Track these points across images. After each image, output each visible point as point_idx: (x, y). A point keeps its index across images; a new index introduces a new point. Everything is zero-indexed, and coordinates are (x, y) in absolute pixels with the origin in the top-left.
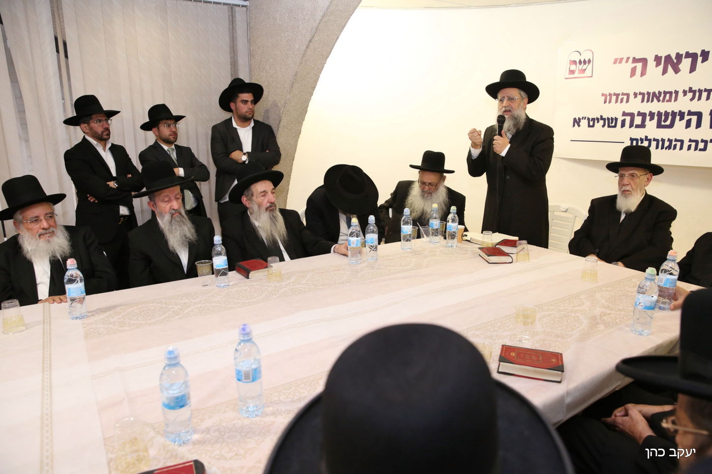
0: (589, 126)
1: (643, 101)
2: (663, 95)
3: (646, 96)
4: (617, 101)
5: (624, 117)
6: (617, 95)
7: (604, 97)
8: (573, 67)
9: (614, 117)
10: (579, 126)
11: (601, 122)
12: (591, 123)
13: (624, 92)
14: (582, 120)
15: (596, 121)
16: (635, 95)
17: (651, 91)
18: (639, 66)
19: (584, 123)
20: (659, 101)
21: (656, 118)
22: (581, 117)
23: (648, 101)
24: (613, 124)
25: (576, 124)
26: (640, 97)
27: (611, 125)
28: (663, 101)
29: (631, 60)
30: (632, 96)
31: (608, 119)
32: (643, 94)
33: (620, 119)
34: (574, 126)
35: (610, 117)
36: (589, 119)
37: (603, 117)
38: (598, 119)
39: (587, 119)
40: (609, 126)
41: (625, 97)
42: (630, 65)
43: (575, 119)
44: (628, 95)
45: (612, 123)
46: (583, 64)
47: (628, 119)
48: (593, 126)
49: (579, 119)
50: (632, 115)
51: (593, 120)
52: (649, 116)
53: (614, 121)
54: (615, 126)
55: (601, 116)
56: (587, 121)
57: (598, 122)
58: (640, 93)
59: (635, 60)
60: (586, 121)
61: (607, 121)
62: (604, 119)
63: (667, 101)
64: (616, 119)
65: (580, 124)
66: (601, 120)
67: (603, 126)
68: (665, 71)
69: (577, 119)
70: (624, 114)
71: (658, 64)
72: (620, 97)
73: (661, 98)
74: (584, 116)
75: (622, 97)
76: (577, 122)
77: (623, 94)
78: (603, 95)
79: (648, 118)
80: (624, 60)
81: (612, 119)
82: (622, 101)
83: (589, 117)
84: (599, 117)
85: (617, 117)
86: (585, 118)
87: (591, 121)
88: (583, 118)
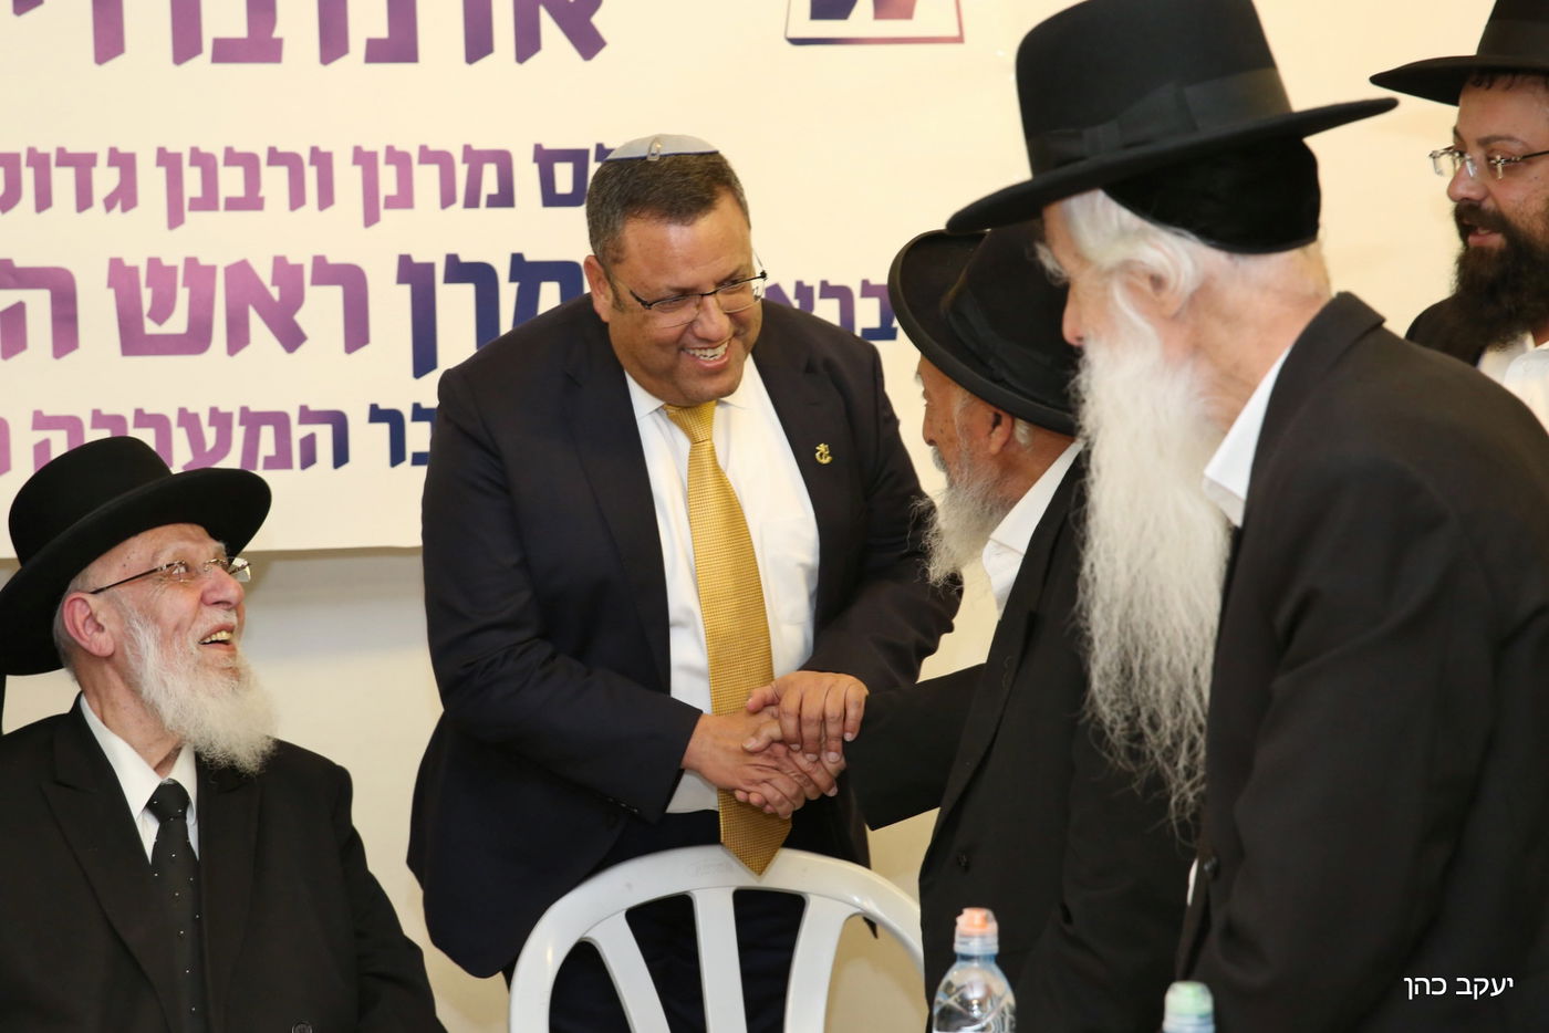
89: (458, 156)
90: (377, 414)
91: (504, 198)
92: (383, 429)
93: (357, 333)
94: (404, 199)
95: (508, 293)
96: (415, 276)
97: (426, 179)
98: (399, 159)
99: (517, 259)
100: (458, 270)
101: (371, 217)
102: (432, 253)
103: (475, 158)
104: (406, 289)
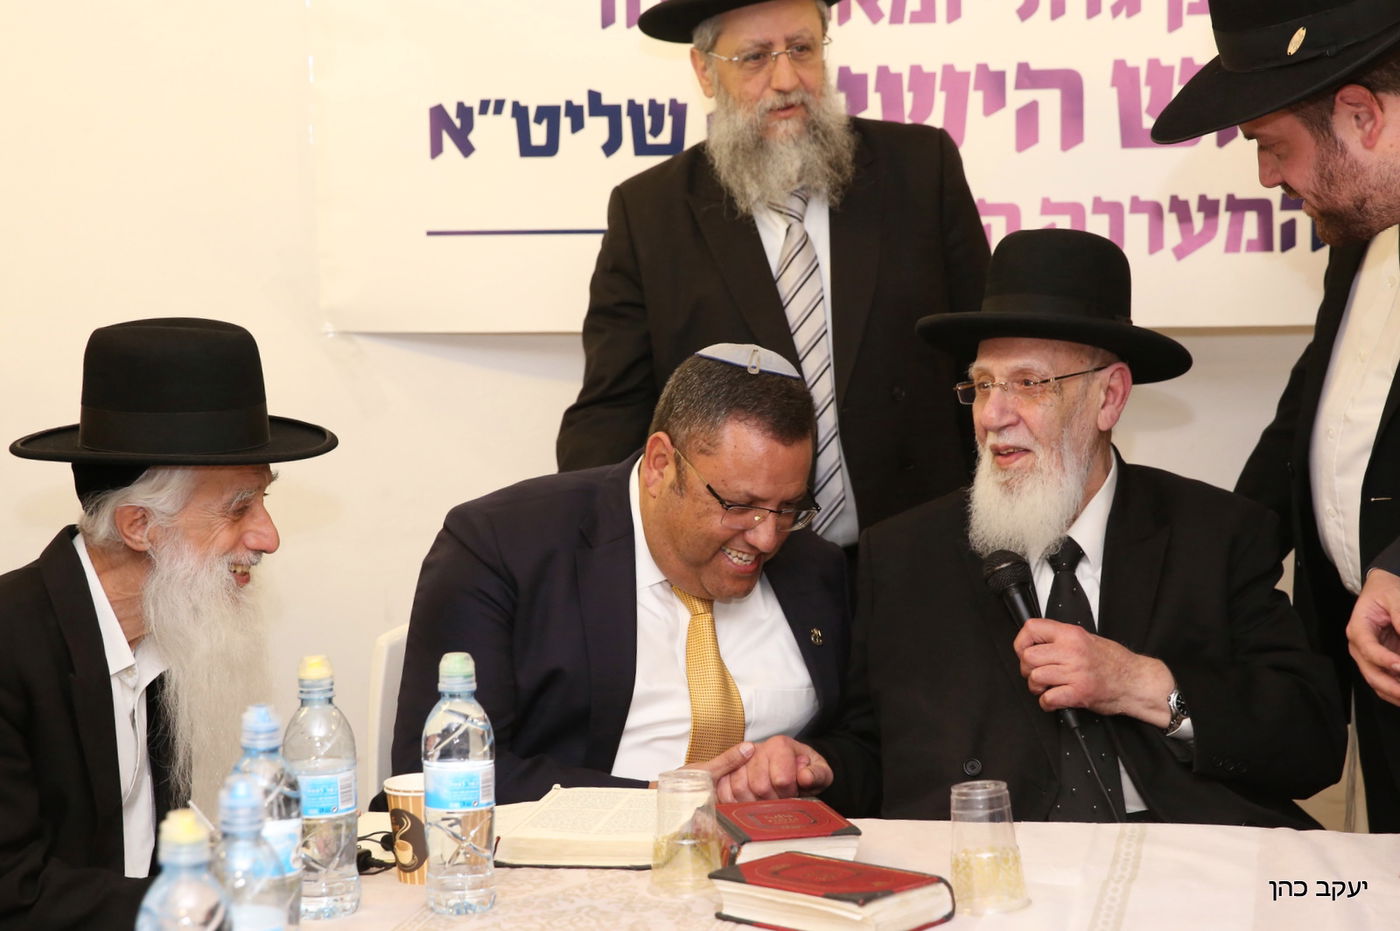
0: (527, 149)
9: (663, 99)
10: (467, 149)
11: (597, 128)
12: (539, 135)
14: (478, 119)
15: (565, 123)
19: (495, 134)
20: (876, 17)
22: (473, 103)
24: (665, 137)
25: (447, 139)
27: (650, 140)
28: (896, 18)
31: (635, 109)
33: (700, 107)
34: (436, 149)
35: (643, 100)
36: (520, 112)
37: (606, 101)
38: (575, 113)
39: (508, 109)
40: (642, 148)
43: (438, 115)
45: (656, 130)
48: (551, 148)
49: (464, 112)
51: (548, 114)
53: (668, 121)
54: (676, 147)
55: (594, 97)
56: (513, 122)
57: (578, 125)
60: (507, 123)
61: (627, 123)
62: (613, 113)
63: (916, 18)
64: (679, 111)
65: (473, 137)
66: (593, 113)
67: (611, 147)
69: (452, 112)
74: (493, 97)
76: (450, 128)
81: (656, 109)
83: (523, 103)
84: (582, 100)
85: (680, 101)
86: (499, 106)
87: (538, 120)
88: (484, 106)
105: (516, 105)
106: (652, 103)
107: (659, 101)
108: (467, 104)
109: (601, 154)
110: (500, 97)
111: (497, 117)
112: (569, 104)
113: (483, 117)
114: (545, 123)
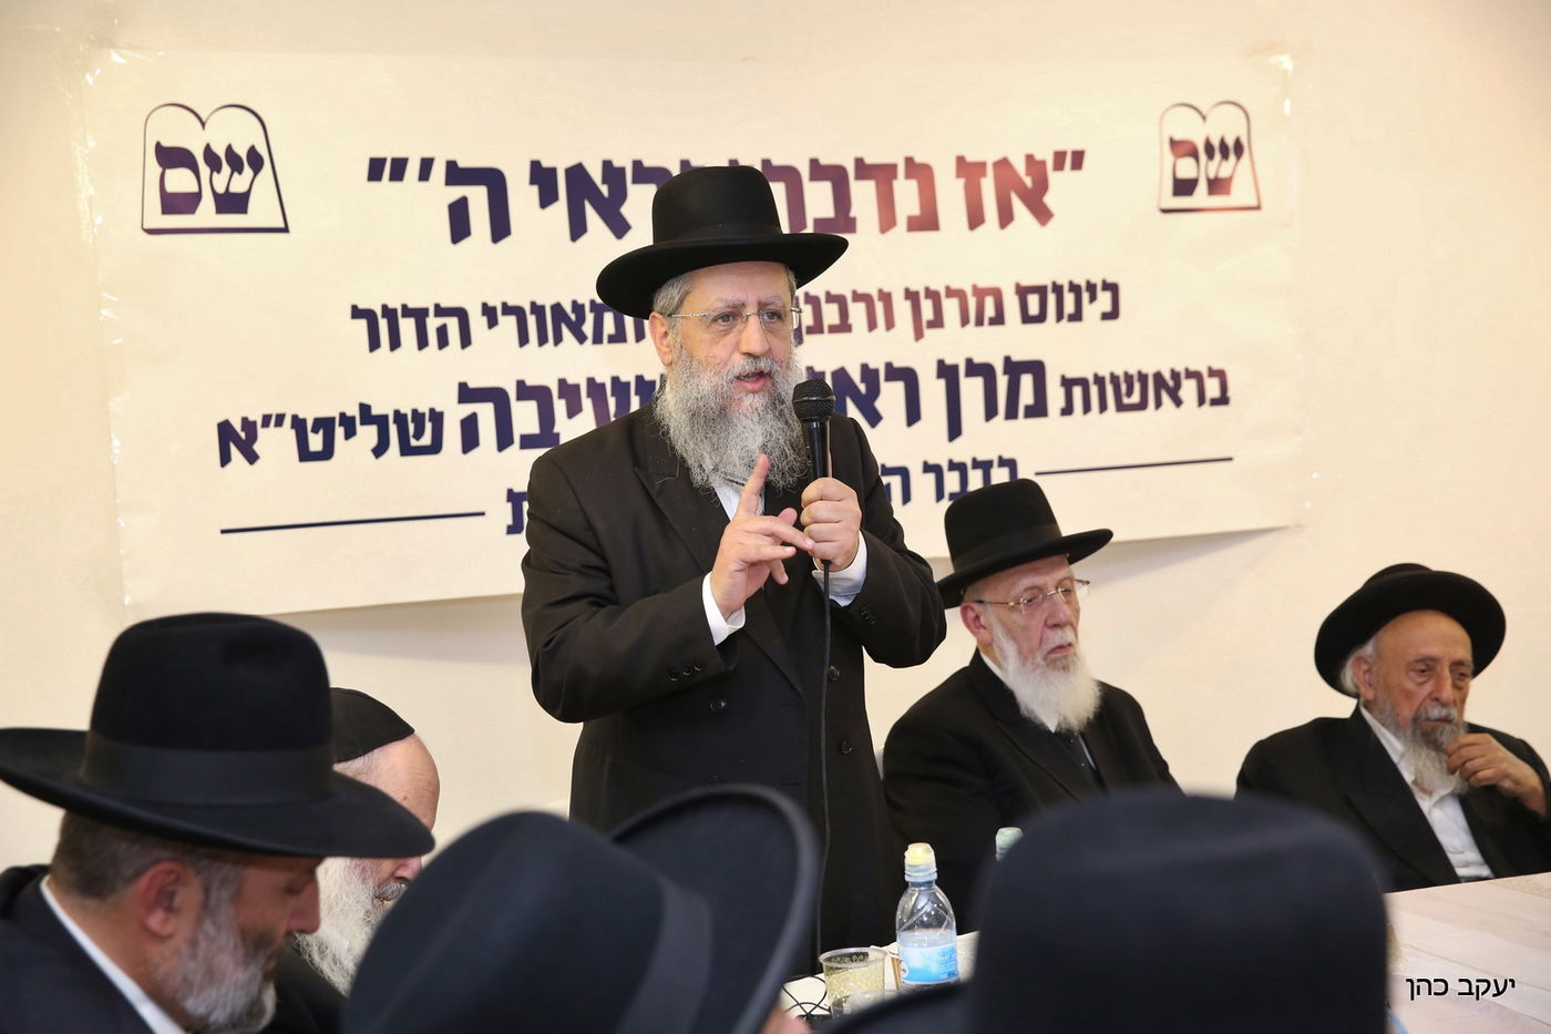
0: (305, 455)
1: (523, 339)
2: (590, 317)
3: (532, 321)
4: (422, 342)
5: (468, 409)
6: (419, 315)
7: (362, 323)
8: (180, 181)
9: (424, 409)
10: (252, 457)
12: (316, 442)
13: (444, 304)
14: (261, 432)
15: (339, 432)
16: (490, 313)
17: (547, 302)
18: (478, 197)
19: (276, 444)
20: (581, 338)
21: (587, 403)
22: (257, 417)
23: (542, 340)
24: (426, 440)
25: (234, 451)
26: (508, 324)
27: (414, 442)
28: (598, 339)
29: (438, 172)
30: (477, 322)
31: (400, 418)
32: (516, 311)
33: (455, 414)
34: (225, 459)
35: (406, 410)
36: (298, 424)
37: (375, 411)
38: (349, 425)
39: (288, 421)
40: (407, 450)
41: (453, 324)
42: (442, 193)
43: (225, 429)
44: (461, 314)
45: (419, 435)
46: (226, 169)
47: (486, 413)
48: (327, 453)
49: (249, 425)
50: (496, 396)
51: (325, 425)
52: (560, 397)
53: (428, 426)
54: (435, 447)
55: (365, 408)
56: (292, 434)
57: (350, 433)
58: (507, 310)
59: (456, 174)
60: (288, 434)
61: (393, 430)
62: (381, 422)
63: (612, 339)
64: (437, 418)
65: (257, 447)
66: (363, 423)
67: (380, 450)
68: (578, 229)
69: (237, 426)
70: (467, 394)
71: (547, 198)
72: (433, 323)
73: (588, 328)
74: (274, 411)
75: (441, 321)
76: (236, 440)
77: (440, 311)
78: (357, 313)
79: (560, 407)
80: (413, 170)
81: (418, 417)
82: (443, 341)
83: (301, 416)
84: (354, 411)
85: (438, 409)
86: (280, 420)
87: (315, 430)
88: (266, 420)
89: (969, 292)
90: (928, 468)
91: (999, 319)
92: (931, 477)
93: (913, 415)
94: (937, 322)
95: (1002, 382)
96: (947, 372)
97: (951, 307)
98: (933, 295)
99: (1007, 360)
100: (974, 369)
101: (919, 335)
102: (956, 358)
103: (980, 293)
104: (942, 382)
105: (295, 418)
106: (415, 412)
107: (421, 410)
108: (251, 419)
109: (372, 456)
110: (280, 411)
111: (278, 429)
112: (343, 415)
113: (265, 430)
114: (321, 432)
